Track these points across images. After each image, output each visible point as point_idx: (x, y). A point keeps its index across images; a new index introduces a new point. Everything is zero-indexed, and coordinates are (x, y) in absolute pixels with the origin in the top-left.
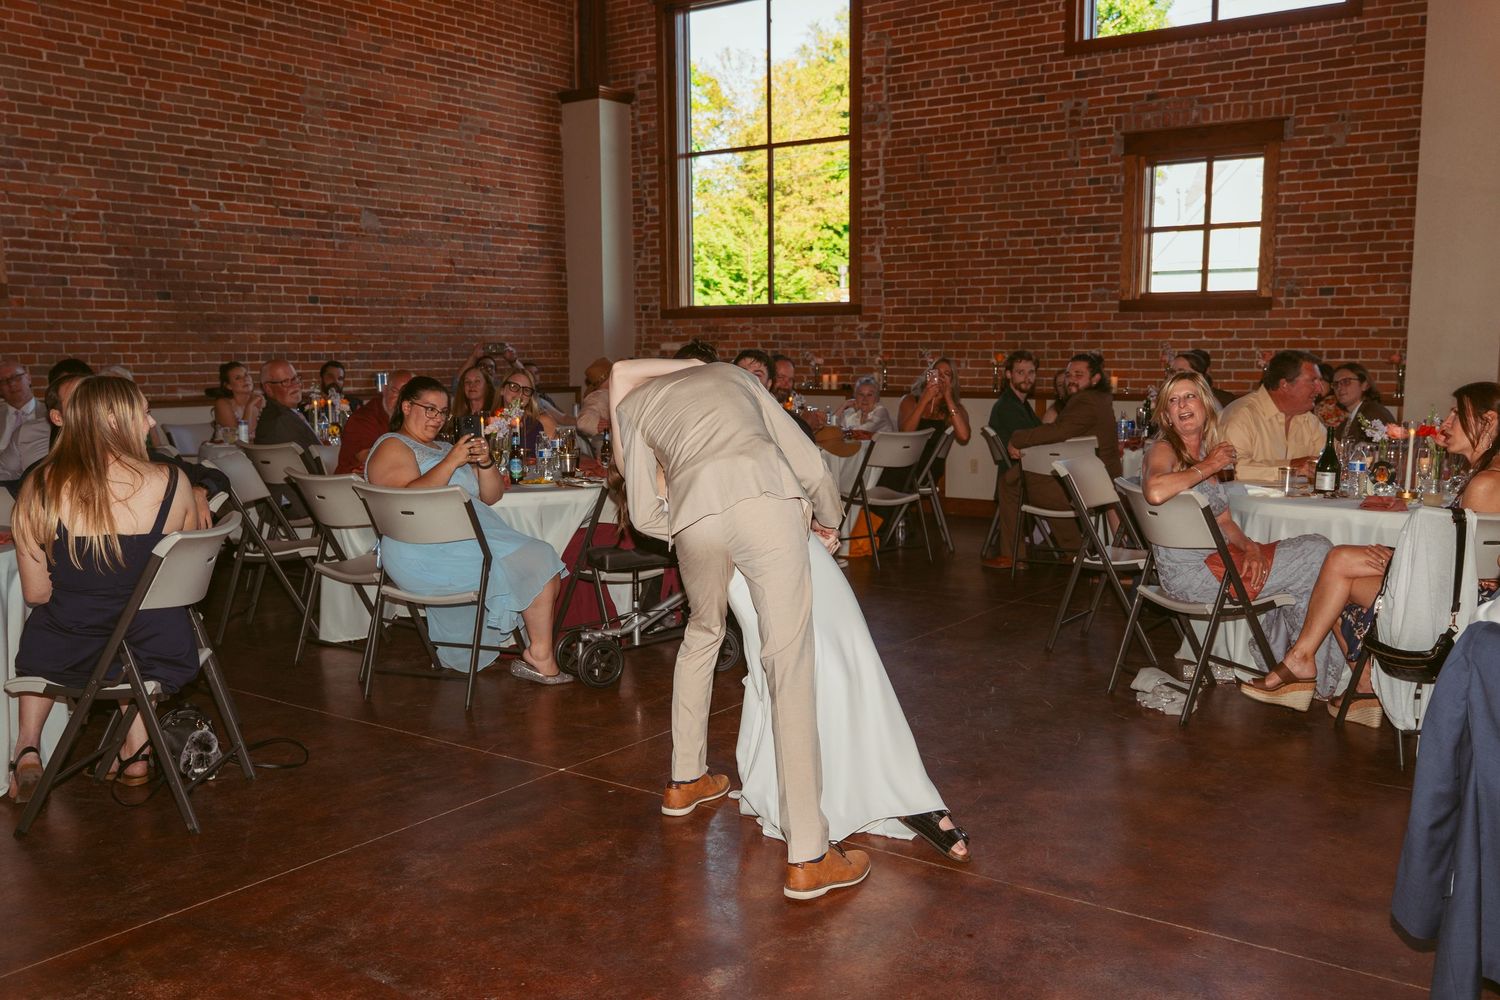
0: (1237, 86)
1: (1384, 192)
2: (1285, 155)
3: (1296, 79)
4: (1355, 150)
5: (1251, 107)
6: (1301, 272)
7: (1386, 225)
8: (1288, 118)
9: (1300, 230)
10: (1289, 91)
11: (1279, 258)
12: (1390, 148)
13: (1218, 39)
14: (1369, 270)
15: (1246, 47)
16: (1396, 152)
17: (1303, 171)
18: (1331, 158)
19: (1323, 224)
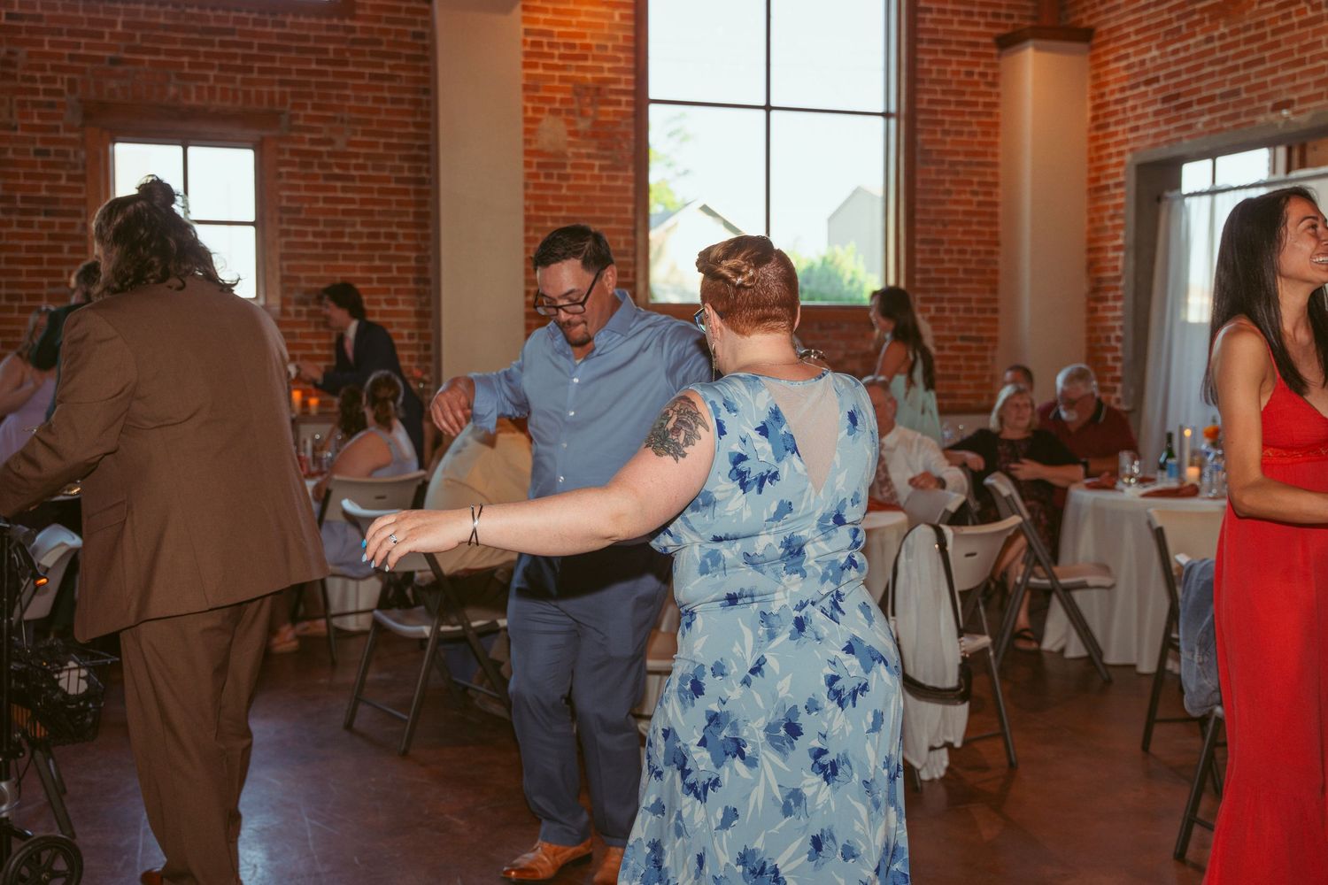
0: (222, 68)
1: (389, 202)
2: (281, 152)
3: (289, 71)
4: (357, 156)
5: (240, 94)
6: (309, 281)
7: (392, 236)
8: (283, 113)
9: (303, 234)
10: (282, 83)
11: (285, 264)
12: (392, 158)
13: (195, 10)
14: (380, 280)
15: (230, 25)
16: (397, 163)
17: (303, 171)
18: (332, 161)
19: (329, 230)
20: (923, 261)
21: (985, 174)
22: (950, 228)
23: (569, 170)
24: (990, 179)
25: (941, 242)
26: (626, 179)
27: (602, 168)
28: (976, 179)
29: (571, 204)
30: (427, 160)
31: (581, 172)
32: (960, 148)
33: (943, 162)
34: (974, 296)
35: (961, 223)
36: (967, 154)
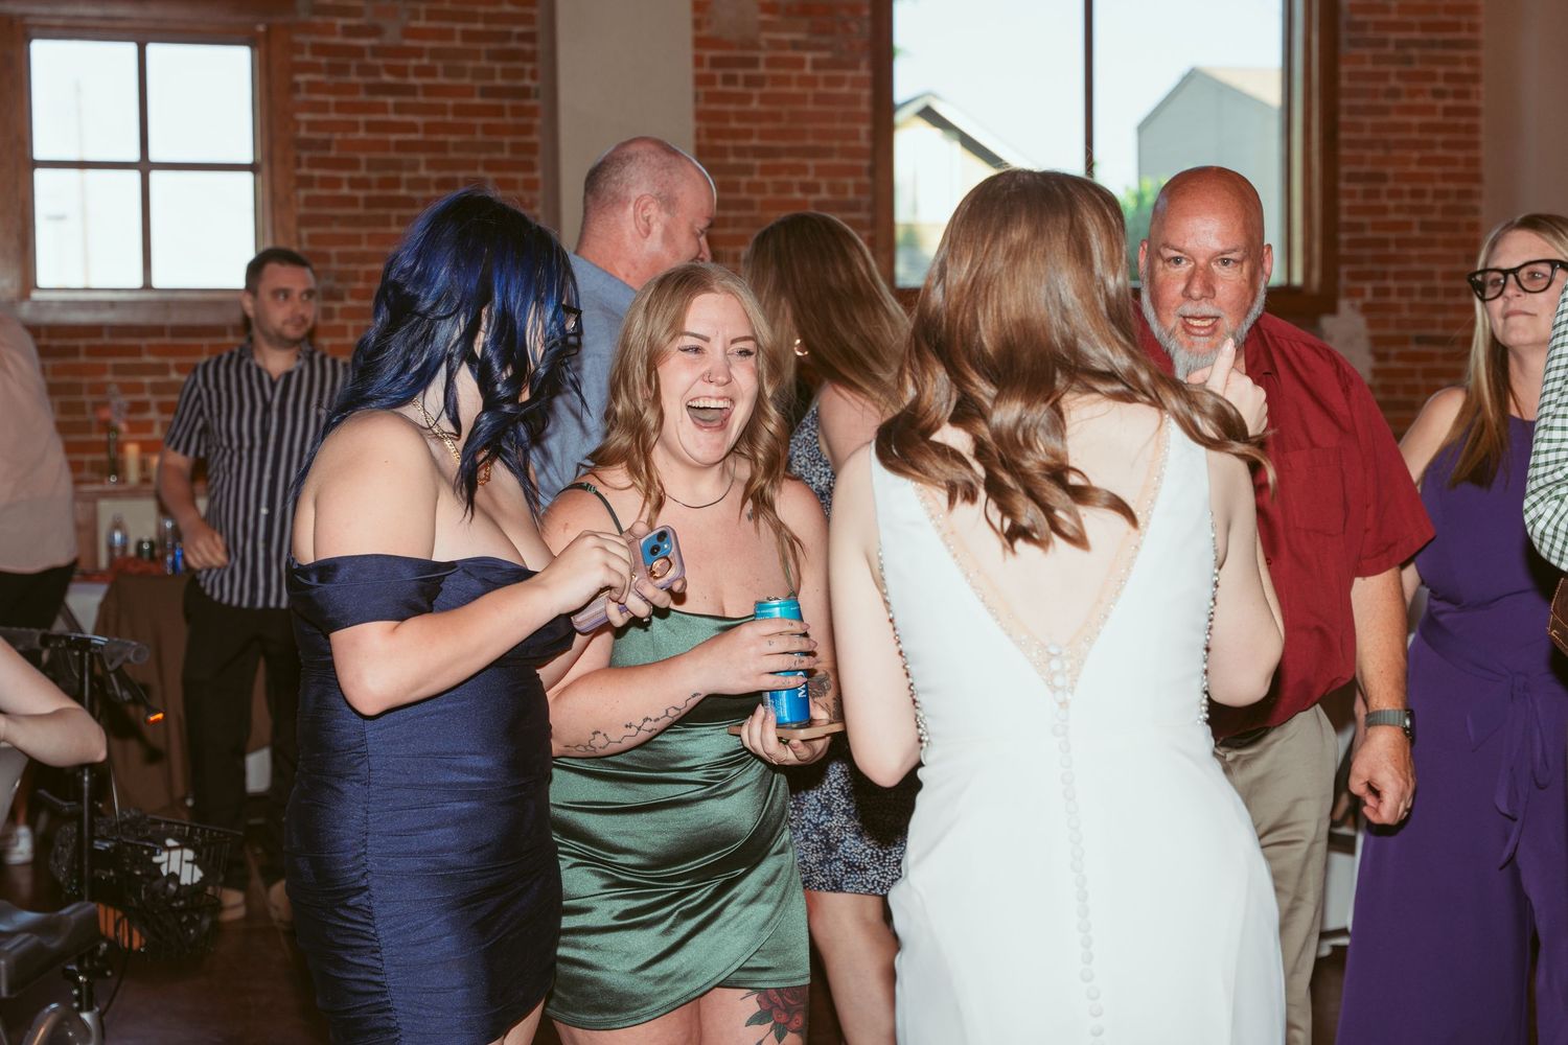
1: (471, 129)
2: (299, 49)
4: (418, 53)
6: (345, 258)
11: (305, 232)
12: (476, 55)
16: (484, 63)
17: (333, 80)
18: (380, 62)
19: (374, 176)
20: (1352, 210)
21: (1455, 61)
22: (1396, 153)
23: (762, 70)
24: (1464, 69)
25: (1382, 178)
26: (855, 83)
27: (816, 65)
28: (1441, 70)
29: (768, 125)
30: (532, 57)
31: (782, 72)
32: (1414, 19)
33: (1383, 43)
34: (1439, 269)
35: (1417, 145)
36: (1425, 27)
